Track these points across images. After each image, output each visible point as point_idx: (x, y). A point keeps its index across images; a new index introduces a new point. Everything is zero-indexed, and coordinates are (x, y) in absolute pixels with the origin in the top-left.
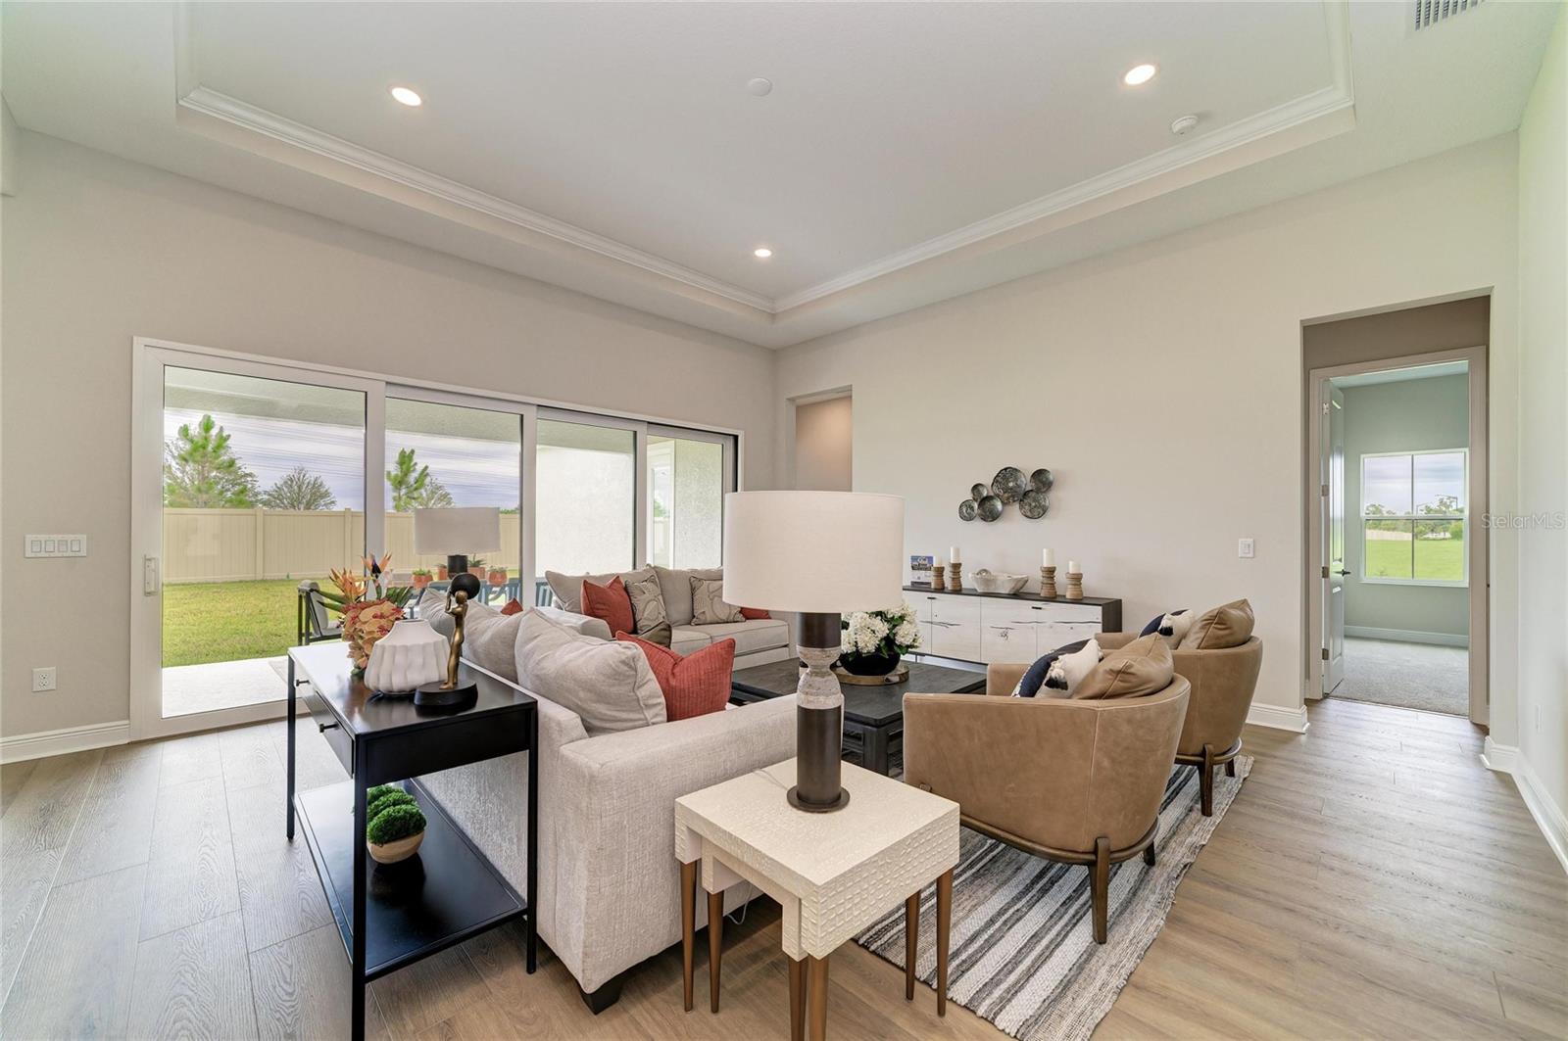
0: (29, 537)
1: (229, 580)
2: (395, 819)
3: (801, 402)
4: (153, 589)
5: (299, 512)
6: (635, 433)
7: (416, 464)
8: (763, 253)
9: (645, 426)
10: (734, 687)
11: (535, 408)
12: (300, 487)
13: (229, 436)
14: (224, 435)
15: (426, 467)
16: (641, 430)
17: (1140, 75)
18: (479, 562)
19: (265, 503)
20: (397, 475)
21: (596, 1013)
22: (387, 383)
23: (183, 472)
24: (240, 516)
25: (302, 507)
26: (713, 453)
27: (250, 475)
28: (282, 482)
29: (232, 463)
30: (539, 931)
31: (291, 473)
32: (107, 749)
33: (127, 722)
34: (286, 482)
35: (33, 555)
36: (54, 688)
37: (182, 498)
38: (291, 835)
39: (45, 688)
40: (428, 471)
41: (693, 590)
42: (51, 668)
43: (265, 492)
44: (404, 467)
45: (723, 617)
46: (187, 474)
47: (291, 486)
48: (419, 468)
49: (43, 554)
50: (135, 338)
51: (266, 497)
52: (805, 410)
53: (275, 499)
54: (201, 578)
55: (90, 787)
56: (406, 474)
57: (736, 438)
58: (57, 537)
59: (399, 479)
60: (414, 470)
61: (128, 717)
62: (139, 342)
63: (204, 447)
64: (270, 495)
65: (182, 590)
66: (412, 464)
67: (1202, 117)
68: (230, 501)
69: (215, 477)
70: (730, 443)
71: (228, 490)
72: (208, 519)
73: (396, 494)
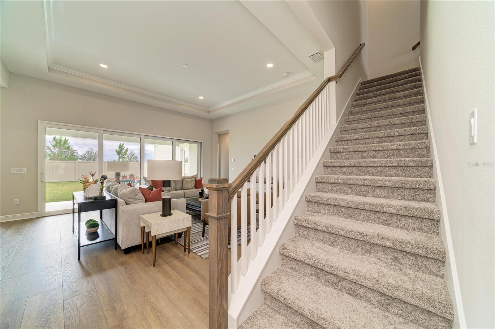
0: (12, 169)
1: (68, 181)
2: (92, 224)
3: (219, 133)
4: (43, 181)
5: (90, 162)
6: (173, 142)
7: (124, 147)
8: (201, 98)
9: (175, 140)
10: (187, 204)
11: (144, 136)
12: (91, 154)
13: (68, 140)
14: (67, 139)
15: (127, 149)
16: (174, 141)
17: (270, 65)
18: (133, 175)
19: (80, 159)
20: (118, 151)
21: (126, 254)
22: (104, 130)
23: (55, 149)
24: (71, 163)
25: (92, 160)
26: (195, 146)
27: (76, 151)
28: (86, 152)
29: (69, 147)
30: (118, 242)
31: (88, 150)
32: (32, 218)
33: (37, 212)
34: (87, 153)
35: (13, 173)
36: (19, 204)
37: (54, 158)
38: (73, 232)
39: (17, 204)
40: (128, 150)
41: (183, 181)
42: (17, 200)
43: (80, 156)
44: (121, 148)
45: (190, 188)
46: (56, 151)
47: (88, 153)
48: (125, 149)
49: (16, 172)
50: (38, 121)
51: (81, 157)
52: (221, 136)
53: (84, 158)
54: (60, 181)
55: (28, 225)
56: (121, 150)
57: (201, 142)
58: (19, 168)
59: (119, 152)
60: (124, 149)
61: (37, 211)
62: (39, 122)
63: (60, 143)
64: (82, 156)
65: (54, 184)
66: (123, 147)
67: (289, 73)
68: (68, 158)
69: (64, 151)
70: (200, 143)
71: (68, 155)
72: (62, 164)
73: (118, 156)
